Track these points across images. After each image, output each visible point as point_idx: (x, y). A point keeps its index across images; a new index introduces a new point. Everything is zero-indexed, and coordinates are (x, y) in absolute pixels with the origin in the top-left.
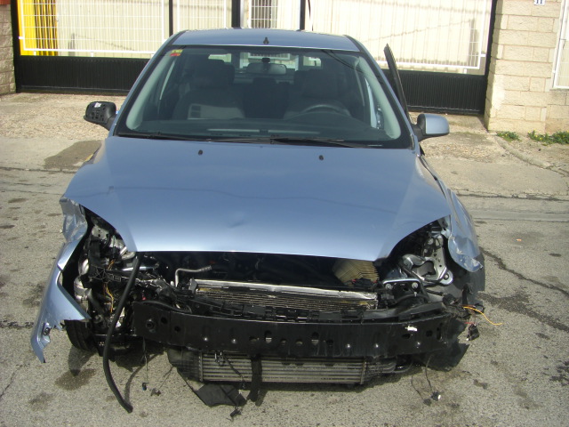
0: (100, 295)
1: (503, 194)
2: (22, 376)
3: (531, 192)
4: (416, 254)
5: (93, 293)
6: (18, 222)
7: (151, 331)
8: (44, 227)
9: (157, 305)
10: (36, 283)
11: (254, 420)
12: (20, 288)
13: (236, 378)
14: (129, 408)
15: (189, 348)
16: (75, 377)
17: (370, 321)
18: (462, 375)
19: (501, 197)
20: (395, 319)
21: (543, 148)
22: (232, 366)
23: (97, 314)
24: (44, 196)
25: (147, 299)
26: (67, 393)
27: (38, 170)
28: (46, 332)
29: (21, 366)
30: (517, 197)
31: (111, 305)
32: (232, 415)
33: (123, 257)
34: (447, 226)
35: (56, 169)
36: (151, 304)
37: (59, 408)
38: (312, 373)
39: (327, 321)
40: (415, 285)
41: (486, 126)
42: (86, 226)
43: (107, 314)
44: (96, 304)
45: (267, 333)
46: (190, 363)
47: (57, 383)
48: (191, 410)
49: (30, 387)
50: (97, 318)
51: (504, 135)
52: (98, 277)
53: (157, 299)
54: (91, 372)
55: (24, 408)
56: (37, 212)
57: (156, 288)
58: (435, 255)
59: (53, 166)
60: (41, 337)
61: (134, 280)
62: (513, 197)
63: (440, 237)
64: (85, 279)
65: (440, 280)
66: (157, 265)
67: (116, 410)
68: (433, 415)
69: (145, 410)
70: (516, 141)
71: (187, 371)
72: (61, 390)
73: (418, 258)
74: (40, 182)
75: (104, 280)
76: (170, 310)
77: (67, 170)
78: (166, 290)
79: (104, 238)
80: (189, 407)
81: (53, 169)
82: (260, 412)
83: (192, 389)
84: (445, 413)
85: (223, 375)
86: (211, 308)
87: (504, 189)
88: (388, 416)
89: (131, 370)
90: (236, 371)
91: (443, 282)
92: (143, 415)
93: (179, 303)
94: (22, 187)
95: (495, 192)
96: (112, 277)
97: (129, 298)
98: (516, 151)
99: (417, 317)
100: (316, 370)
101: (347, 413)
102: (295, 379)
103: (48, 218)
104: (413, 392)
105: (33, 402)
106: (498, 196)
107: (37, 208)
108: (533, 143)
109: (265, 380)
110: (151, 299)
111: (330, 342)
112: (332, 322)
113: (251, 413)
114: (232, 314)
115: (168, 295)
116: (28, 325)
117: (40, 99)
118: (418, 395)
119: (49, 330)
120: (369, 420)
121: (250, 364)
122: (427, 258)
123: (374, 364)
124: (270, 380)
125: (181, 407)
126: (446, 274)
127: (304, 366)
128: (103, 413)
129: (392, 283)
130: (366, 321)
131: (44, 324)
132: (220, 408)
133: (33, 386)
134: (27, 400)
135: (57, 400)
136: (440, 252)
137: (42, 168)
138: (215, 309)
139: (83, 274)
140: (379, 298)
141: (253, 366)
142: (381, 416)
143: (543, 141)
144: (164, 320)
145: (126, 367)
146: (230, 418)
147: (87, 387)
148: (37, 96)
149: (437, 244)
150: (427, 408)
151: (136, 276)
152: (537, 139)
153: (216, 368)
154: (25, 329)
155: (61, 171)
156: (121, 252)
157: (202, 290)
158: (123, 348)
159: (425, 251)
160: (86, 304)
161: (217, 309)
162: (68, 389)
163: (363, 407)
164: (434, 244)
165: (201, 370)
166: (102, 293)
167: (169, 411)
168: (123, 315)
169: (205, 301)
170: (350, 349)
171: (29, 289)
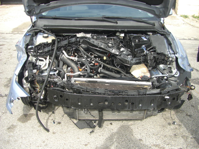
0: (33, 86)
1: (185, 38)
2: (4, 118)
3: (196, 37)
4: (165, 65)
5: (31, 85)
6: (2, 53)
7: (56, 100)
8: (12, 55)
9: (58, 89)
10: (9, 78)
11: (99, 134)
12: (3, 80)
13: (92, 118)
14: (48, 130)
15: (72, 107)
16: (25, 117)
17: (150, 94)
18: (181, 112)
19: (184, 39)
20: (160, 93)
21: (198, 21)
22: (90, 114)
23: (33, 93)
24: (12, 43)
25: (54, 87)
26: (22, 124)
27: (10, 33)
28: (12, 101)
29: (4, 113)
30: (190, 39)
31: (38, 89)
32: (91, 133)
33: (42, 69)
34: (177, 52)
35: (16, 33)
36: (55, 89)
37: (19, 131)
38: (123, 115)
39: (131, 95)
40: (165, 78)
41: (176, 13)
42: (26, 56)
43: (37, 93)
44: (32, 89)
45: (106, 100)
46: (73, 113)
47: (18, 120)
48: (73, 130)
49: (7, 122)
50: (33, 94)
51: (183, 16)
52: (32, 78)
53: (58, 87)
54: (32, 115)
55: (5, 132)
56: (9, 49)
57: (57, 82)
58: (172, 65)
59: (15, 31)
60: (10, 103)
61: (48, 79)
62: (189, 39)
63: (175, 57)
64: (27, 79)
65: (174, 75)
66: (57, 72)
67: (42, 131)
68: (172, 129)
69: (55, 131)
70: (188, 18)
71: (71, 116)
72: (20, 123)
73: (165, 66)
74: (10, 38)
75: (35, 79)
76: (63, 92)
77: (20, 33)
78: (62, 83)
79: (34, 61)
80: (73, 129)
81: (15, 33)
82: (102, 130)
83: (74, 122)
84: (176, 128)
85: (87, 117)
86: (81, 91)
87: (185, 36)
88: (154, 130)
89: (48, 113)
90: (92, 116)
91: (175, 76)
92: (54, 133)
93: (67, 88)
94: (4, 40)
95: (182, 38)
96: (38, 78)
97: (46, 86)
98: (188, 22)
99: (169, 92)
100: (126, 114)
101: (137, 130)
102: (117, 118)
103: (14, 51)
104: (162, 119)
105: (9, 128)
106: (183, 39)
107: (9, 48)
108: (194, 19)
109: (104, 119)
110: (55, 87)
111: (133, 104)
112: (134, 95)
113: (98, 131)
114: (90, 93)
115: (62, 85)
116: (6, 95)
117: (10, 7)
118: (165, 121)
119: (13, 100)
120: (146, 132)
121: (98, 113)
122: (169, 66)
123: (150, 111)
124: (106, 119)
125: (69, 129)
126: (176, 72)
127: (121, 113)
128: (37, 132)
129: (156, 77)
130: (148, 94)
131: (11, 98)
132: (85, 129)
133: (9, 122)
134: (6, 128)
135: (18, 127)
136: (174, 63)
137: (11, 33)
138: (83, 91)
139: (26, 77)
140: (152, 84)
141: (99, 113)
142: (151, 130)
143: (197, 18)
144: (61, 96)
145: (46, 112)
146: (90, 133)
147: (30, 121)
148: (8, 6)
149: (173, 60)
150: (169, 126)
151: (48, 77)
152: (195, 18)
153: (84, 115)
154: (5, 97)
155: (18, 33)
156: (42, 67)
157: (77, 82)
158: (44, 106)
159: (168, 63)
160: (28, 89)
161: (84, 91)
162: (23, 122)
163: (143, 127)
164: (172, 60)
165: (77, 115)
166: (34, 85)
167: (64, 131)
168: (43, 93)
169: (78, 87)
170: (141, 106)
171: (6, 80)
